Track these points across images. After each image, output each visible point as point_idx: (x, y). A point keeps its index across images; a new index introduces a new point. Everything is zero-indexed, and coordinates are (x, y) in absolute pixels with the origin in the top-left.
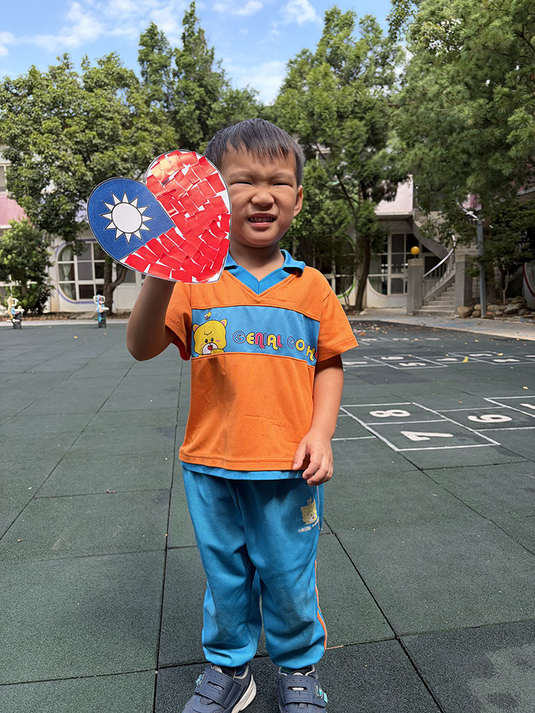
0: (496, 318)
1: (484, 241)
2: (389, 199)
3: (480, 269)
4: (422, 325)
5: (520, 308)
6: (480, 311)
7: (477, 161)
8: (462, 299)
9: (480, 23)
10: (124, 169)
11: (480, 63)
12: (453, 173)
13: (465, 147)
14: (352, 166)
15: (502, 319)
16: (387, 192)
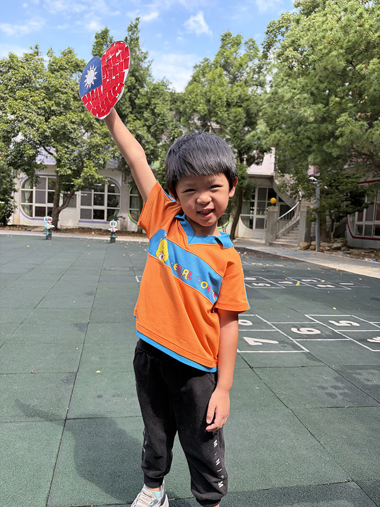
0: (325, 252)
1: (320, 197)
2: (258, 164)
3: (317, 217)
4: (274, 254)
5: (343, 246)
6: (315, 246)
7: (316, 145)
8: (303, 237)
9: (323, 52)
10: (72, 128)
11: (321, 79)
12: (300, 152)
13: (309, 135)
14: (234, 140)
15: (330, 253)
16: (257, 159)
